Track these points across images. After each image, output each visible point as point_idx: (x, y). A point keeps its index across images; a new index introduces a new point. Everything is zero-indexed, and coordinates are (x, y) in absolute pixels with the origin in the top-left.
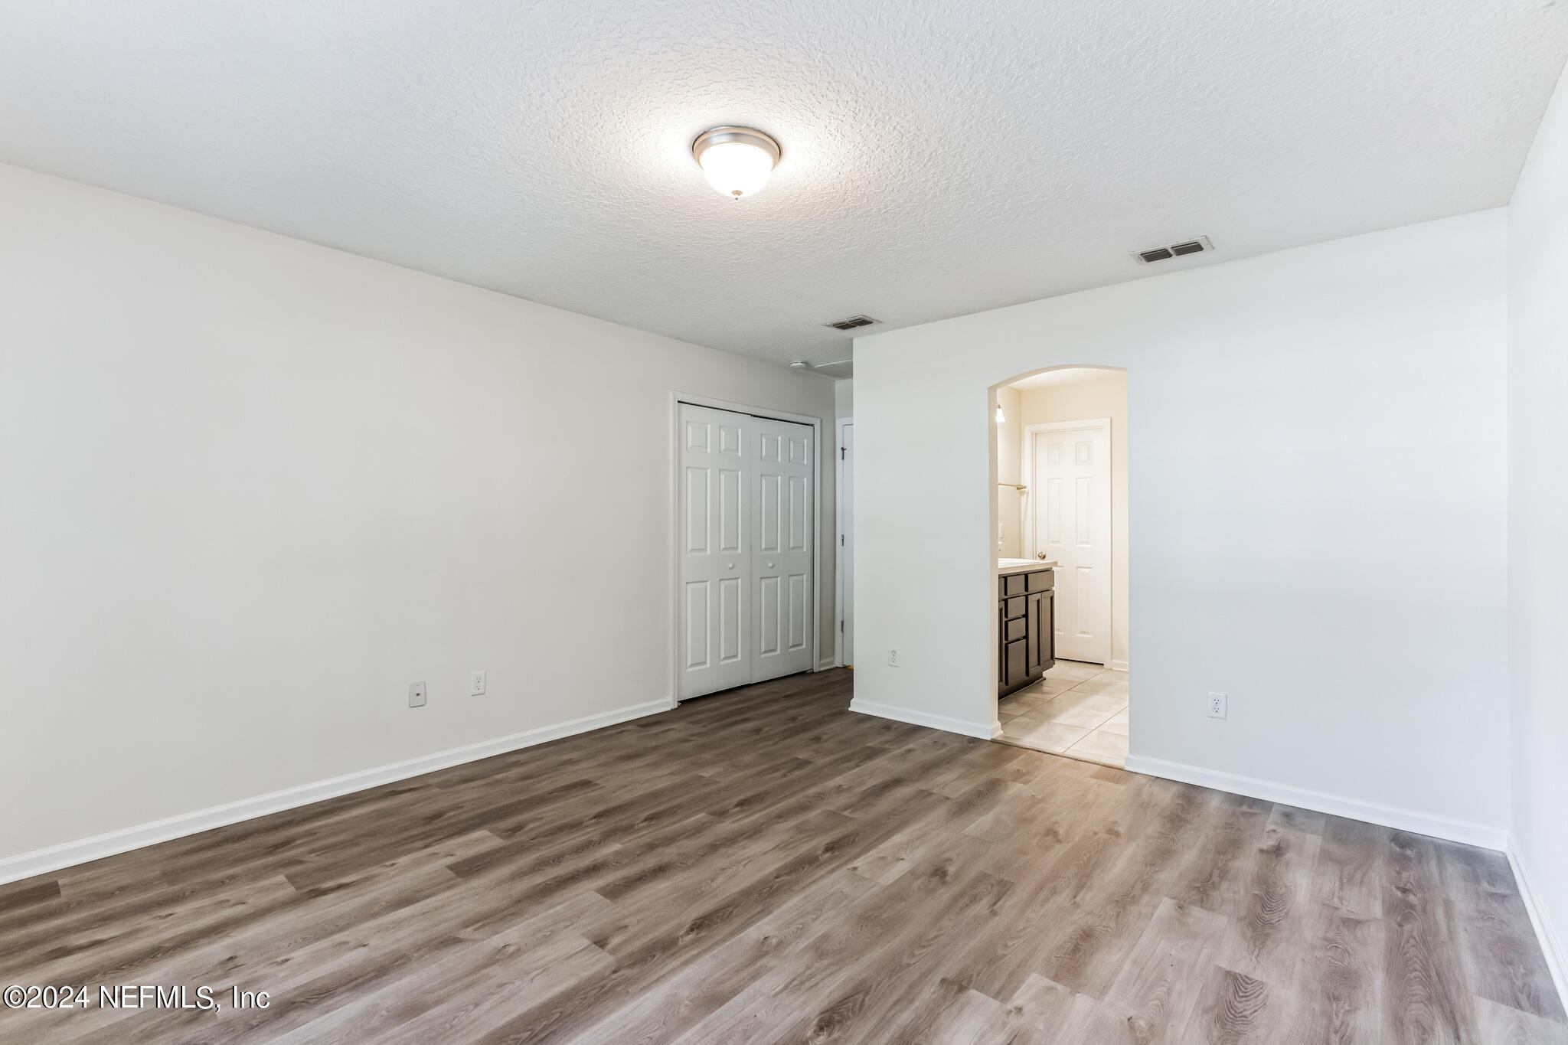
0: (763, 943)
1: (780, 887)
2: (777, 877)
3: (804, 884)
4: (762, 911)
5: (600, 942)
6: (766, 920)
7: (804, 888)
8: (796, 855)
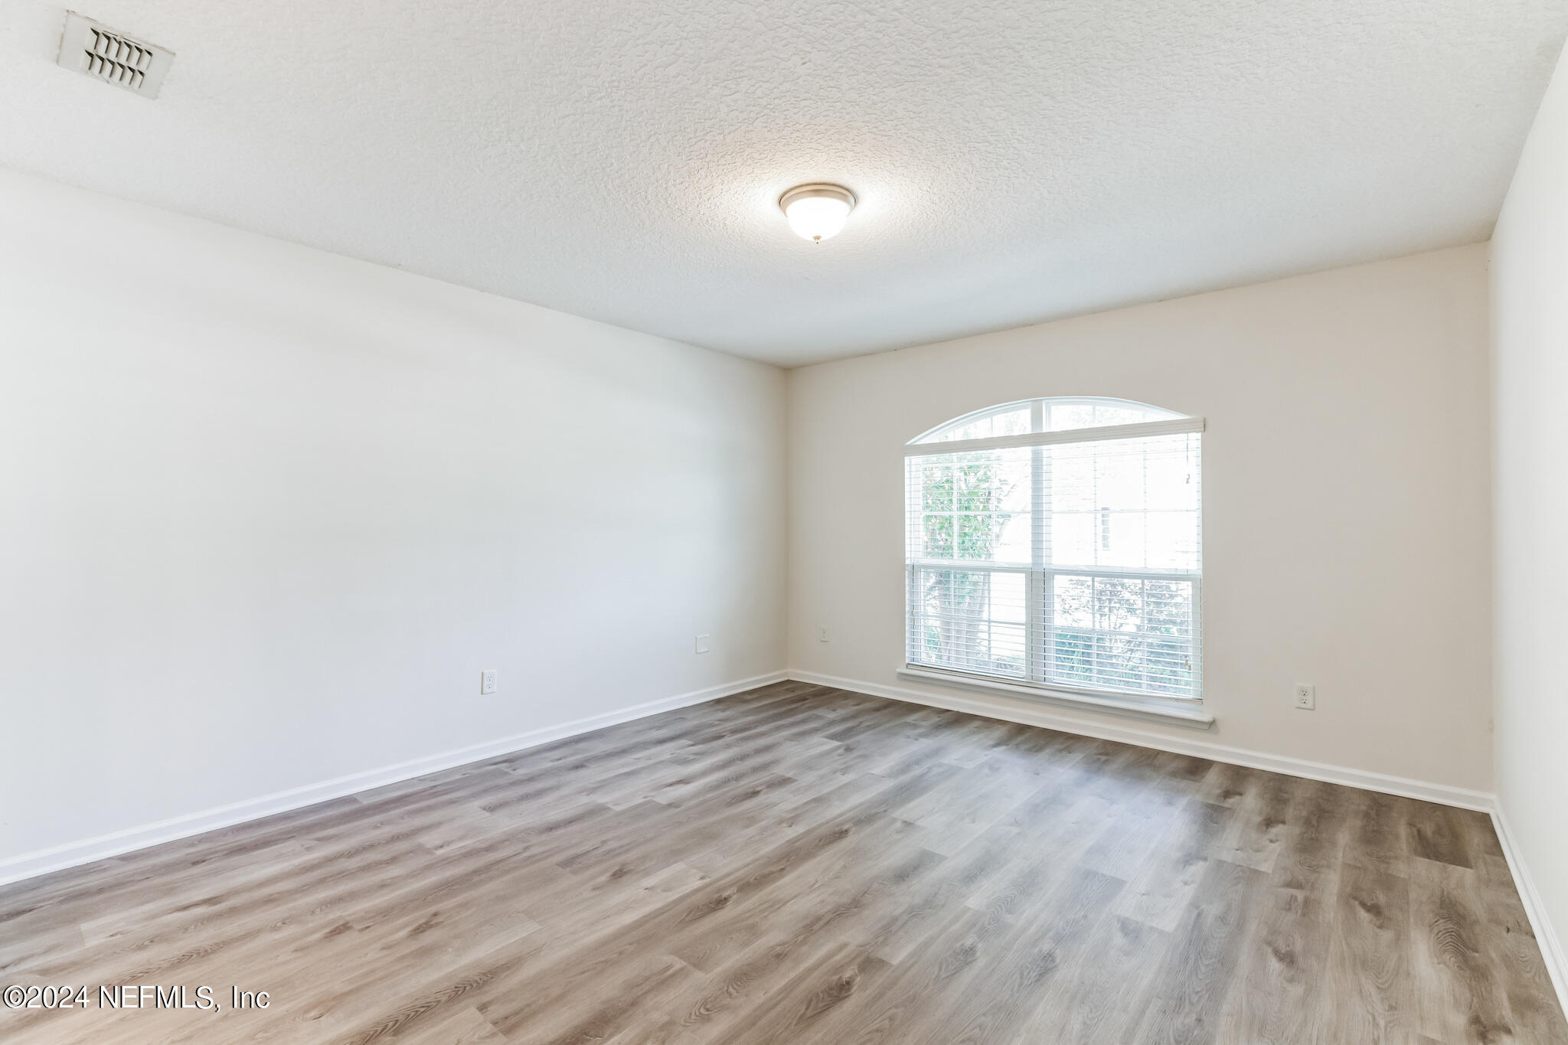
0: (792, 823)
1: (779, 861)
2: (783, 869)
3: (757, 863)
4: (795, 842)
5: (908, 824)
6: (790, 837)
7: (757, 860)
8: (762, 893)
